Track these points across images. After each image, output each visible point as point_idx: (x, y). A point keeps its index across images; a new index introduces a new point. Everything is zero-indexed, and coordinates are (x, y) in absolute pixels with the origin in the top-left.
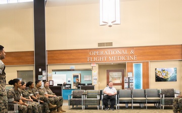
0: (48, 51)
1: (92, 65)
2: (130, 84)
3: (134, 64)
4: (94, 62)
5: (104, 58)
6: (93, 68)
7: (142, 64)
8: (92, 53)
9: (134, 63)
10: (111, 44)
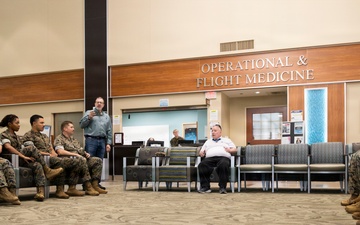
0: (114, 67)
1: (208, 96)
2: (296, 138)
3: (306, 91)
4: (213, 87)
5: (235, 78)
6: (211, 102)
7: (326, 89)
8: (206, 66)
9: (307, 86)
10: (250, 43)
